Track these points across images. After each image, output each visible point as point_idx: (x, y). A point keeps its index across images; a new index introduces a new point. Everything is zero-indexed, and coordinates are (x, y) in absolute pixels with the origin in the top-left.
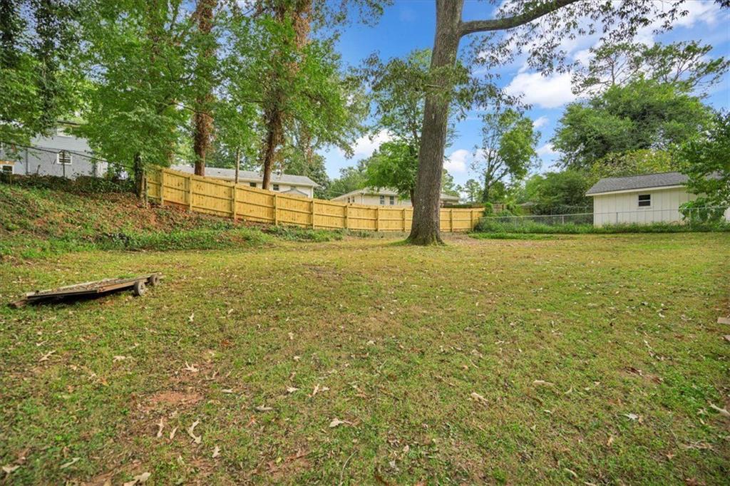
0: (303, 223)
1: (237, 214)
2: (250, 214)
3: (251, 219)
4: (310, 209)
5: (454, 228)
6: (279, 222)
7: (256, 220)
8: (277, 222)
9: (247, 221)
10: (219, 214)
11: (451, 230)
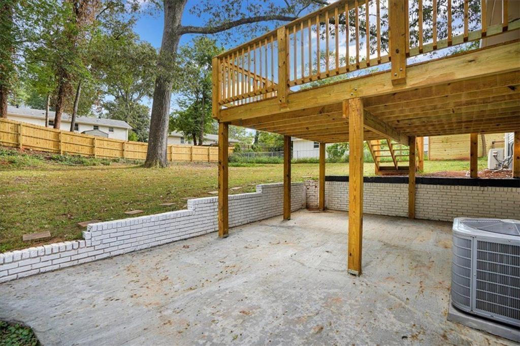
0: (86, 153)
1: (23, 145)
2: (37, 146)
3: (37, 149)
4: (93, 143)
5: (211, 159)
6: (64, 152)
7: (42, 150)
8: (62, 152)
9: (33, 150)
10: (5, 144)
11: (209, 161)
